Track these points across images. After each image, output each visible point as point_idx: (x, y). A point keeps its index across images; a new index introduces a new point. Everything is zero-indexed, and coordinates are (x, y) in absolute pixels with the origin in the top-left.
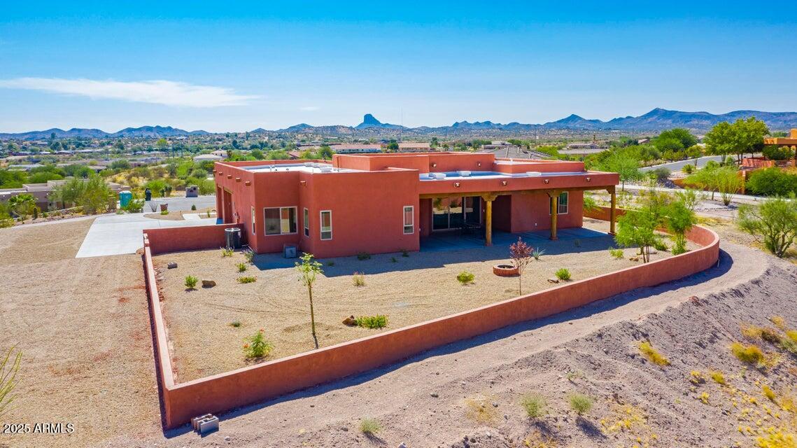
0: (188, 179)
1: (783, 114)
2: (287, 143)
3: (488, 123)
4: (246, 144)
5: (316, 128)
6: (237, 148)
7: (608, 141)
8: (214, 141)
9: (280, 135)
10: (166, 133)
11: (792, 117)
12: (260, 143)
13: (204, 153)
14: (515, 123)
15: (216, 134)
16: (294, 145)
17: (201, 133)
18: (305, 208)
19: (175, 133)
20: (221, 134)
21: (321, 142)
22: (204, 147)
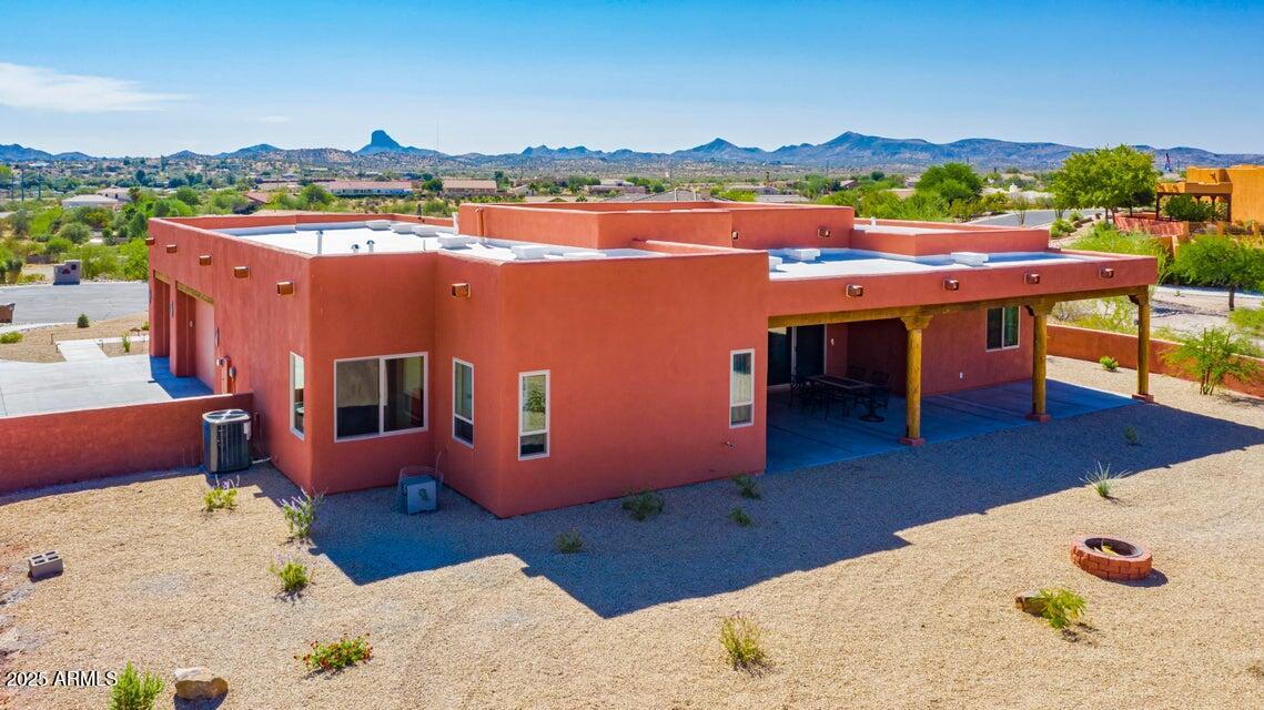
0: (51, 242)
1: (1036, 146)
2: (238, 178)
3: (582, 149)
4: (162, 177)
5: (288, 151)
6: (145, 184)
7: (792, 182)
8: (100, 172)
9: (223, 162)
10: (8, 156)
11: (1049, 150)
12: (187, 175)
13: (84, 193)
14: (625, 151)
15: (104, 159)
16: (250, 181)
17: (76, 156)
18: (455, 360)
19: (26, 157)
20: (113, 159)
21: (300, 177)
22: (82, 181)
